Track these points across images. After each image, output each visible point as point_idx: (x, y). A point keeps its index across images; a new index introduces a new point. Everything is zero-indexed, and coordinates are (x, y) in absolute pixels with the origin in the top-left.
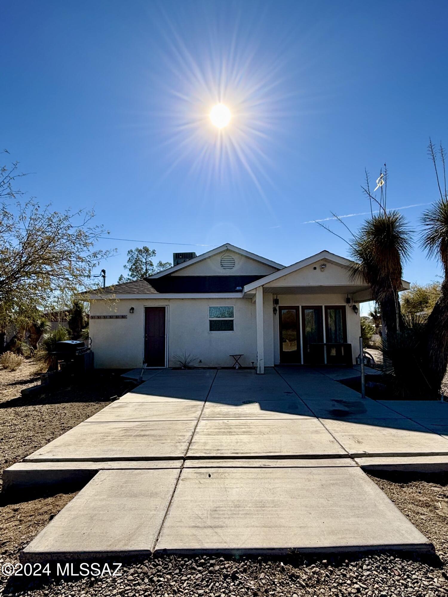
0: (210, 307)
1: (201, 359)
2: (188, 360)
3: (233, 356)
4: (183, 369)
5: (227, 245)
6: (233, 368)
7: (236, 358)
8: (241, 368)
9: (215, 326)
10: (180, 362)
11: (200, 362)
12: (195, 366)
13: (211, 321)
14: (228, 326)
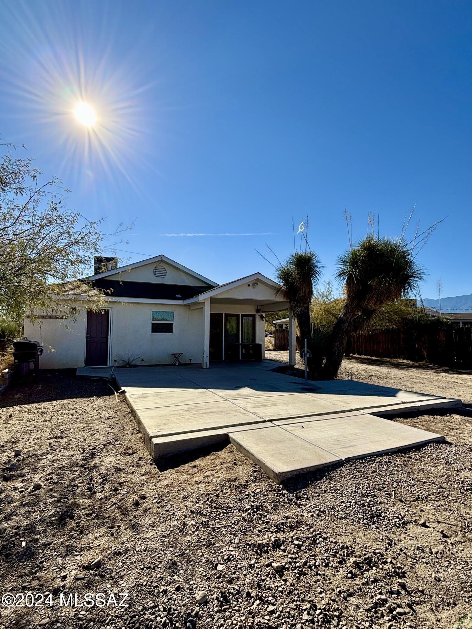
0: (153, 312)
1: (143, 357)
2: (131, 359)
3: (174, 355)
4: (127, 367)
5: (161, 256)
6: (174, 365)
7: (176, 356)
8: (180, 364)
9: (157, 328)
10: (123, 361)
11: (143, 360)
12: (137, 364)
13: (153, 324)
14: (168, 328)
